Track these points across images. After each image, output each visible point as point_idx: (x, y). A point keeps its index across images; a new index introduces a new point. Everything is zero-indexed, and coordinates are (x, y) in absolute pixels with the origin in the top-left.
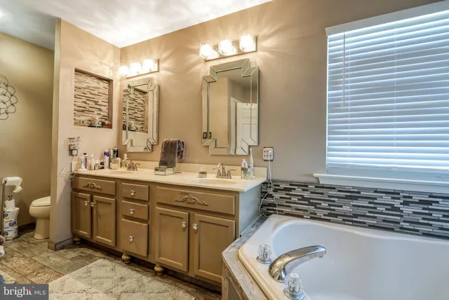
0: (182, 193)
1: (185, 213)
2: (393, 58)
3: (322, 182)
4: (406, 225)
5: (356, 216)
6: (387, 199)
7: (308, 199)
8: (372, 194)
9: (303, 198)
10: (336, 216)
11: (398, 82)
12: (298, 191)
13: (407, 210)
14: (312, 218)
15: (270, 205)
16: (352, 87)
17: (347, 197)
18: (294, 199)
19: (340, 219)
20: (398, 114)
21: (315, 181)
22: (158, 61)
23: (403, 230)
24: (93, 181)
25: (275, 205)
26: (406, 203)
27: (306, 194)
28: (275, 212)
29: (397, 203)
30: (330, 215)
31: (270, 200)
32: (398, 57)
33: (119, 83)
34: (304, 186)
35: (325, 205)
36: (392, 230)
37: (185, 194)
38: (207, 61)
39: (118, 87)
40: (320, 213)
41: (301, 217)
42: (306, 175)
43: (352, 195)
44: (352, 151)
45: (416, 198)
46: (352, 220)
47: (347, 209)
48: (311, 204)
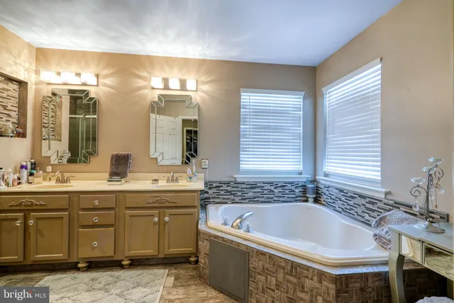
0: (154, 197)
1: (156, 212)
2: (270, 113)
3: (238, 180)
4: (276, 199)
5: (255, 198)
6: (268, 187)
7: (230, 192)
8: (262, 185)
9: (228, 191)
10: (245, 199)
11: (273, 126)
12: (225, 187)
13: (276, 191)
14: (232, 203)
15: (206, 198)
16: (253, 125)
17: (251, 188)
18: (222, 192)
19: (247, 201)
20: (273, 142)
21: (234, 180)
22: (97, 76)
23: (275, 201)
24: (31, 198)
25: (209, 198)
26: (276, 188)
27: (229, 189)
28: (210, 203)
29: (272, 188)
30: (242, 199)
31: (206, 195)
32: (273, 113)
33: (34, 87)
34: (228, 184)
35: (239, 194)
36: (270, 202)
37: (157, 196)
38: (153, 88)
39: (33, 91)
40: (237, 199)
41: (226, 203)
42: (229, 177)
43: (253, 186)
44: (252, 161)
45: (280, 185)
46: (252, 200)
47: (251, 194)
48: (232, 194)
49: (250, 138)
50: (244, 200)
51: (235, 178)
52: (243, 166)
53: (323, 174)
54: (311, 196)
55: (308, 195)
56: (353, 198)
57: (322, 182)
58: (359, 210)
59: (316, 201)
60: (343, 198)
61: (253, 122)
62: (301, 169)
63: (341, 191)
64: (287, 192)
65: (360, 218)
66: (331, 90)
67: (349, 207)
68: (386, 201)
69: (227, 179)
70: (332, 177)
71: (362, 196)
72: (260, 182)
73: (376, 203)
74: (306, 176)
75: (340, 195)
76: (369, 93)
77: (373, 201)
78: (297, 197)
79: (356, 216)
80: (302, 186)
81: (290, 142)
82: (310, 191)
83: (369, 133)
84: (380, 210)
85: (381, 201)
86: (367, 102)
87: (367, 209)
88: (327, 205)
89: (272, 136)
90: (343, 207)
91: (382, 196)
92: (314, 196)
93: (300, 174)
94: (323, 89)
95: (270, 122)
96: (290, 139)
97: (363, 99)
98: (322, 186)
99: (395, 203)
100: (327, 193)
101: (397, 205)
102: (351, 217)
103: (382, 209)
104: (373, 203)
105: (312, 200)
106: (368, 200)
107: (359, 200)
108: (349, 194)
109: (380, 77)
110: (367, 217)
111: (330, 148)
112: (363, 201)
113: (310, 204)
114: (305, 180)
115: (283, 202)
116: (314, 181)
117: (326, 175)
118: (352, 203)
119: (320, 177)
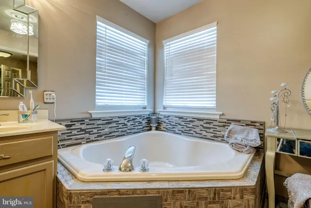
2: (123, 51)
3: (94, 116)
4: (128, 131)
5: (111, 133)
6: (122, 121)
7: (84, 130)
8: (117, 119)
9: (82, 130)
12: (78, 125)
13: (129, 124)
14: (87, 142)
17: (107, 123)
18: (75, 132)
19: (103, 137)
21: (88, 116)
23: (128, 134)
26: (128, 121)
27: (83, 127)
28: (59, 147)
29: (126, 122)
30: (98, 136)
34: (81, 121)
35: (95, 131)
36: (124, 135)
40: (92, 137)
41: (80, 144)
43: (109, 122)
44: (108, 96)
45: (131, 118)
46: (109, 136)
47: (107, 130)
48: (86, 133)
49: (105, 72)
50: (100, 137)
51: (91, 114)
52: (99, 102)
53: (162, 108)
54: (154, 125)
55: (152, 125)
56: (192, 121)
57: (161, 113)
58: (197, 130)
59: (157, 129)
60: (183, 123)
61: (108, 56)
62: (146, 104)
63: (180, 118)
64: (137, 124)
65: (198, 135)
66: (171, 43)
67: (188, 129)
68: (221, 120)
69: (80, 116)
70: (169, 108)
71: (199, 120)
72: (115, 117)
73: (212, 123)
74: (149, 110)
75: (180, 121)
76: (204, 47)
77: (210, 121)
78: (143, 128)
79: (195, 134)
80: (147, 118)
81: (138, 81)
82: (154, 121)
83: (204, 75)
84: (215, 127)
85: (216, 121)
86: (202, 53)
87: (204, 128)
88: (167, 130)
89: (125, 73)
90: (183, 130)
91: (217, 117)
92: (156, 125)
93: (145, 108)
94: (163, 42)
95: (123, 60)
96: (138, 78)
97: (200, 51)
98: (162, 117)
99: (227, 120)
100: (167, 121)
101: (230, 121)
102: (190, 136)
103: (218, 126)
104: (210, 123)
105: (155, 128)
106: (205, 121)
107: (197, 123)
108: (188, 120)
109: (216, 35)
110: (204, 133)
111: (167, 88)
112: (202, 123)
113: (153, 132)
114: (148, 113)
115: (134, 133)
116: (154, 113)
117: (164, 108)
118: (191, 126)
119: (159, 110)
